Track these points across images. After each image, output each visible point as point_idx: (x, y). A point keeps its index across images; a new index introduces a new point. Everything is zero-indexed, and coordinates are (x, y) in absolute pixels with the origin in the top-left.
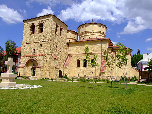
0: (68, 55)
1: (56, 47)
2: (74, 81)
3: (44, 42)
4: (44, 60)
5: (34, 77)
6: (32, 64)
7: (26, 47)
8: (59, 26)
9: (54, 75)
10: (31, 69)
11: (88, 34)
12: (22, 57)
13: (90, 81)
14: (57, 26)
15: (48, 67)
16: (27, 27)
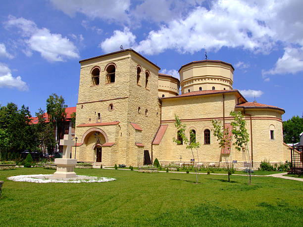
0: (161, 123)
1: (139, 108)
2: (170, 170)
3: (117, 100)
4: (117, 132)
5: (100, 163)
6: (96, 140)
7: (84, 110)
8: (144, 70)
9: (135, 159)
10: (95, 149)
11: (197, 82)
12: (77, 127)
13: (200, 170)
14: (139, 71)
15: (125, 145)
16: (86, 72)
